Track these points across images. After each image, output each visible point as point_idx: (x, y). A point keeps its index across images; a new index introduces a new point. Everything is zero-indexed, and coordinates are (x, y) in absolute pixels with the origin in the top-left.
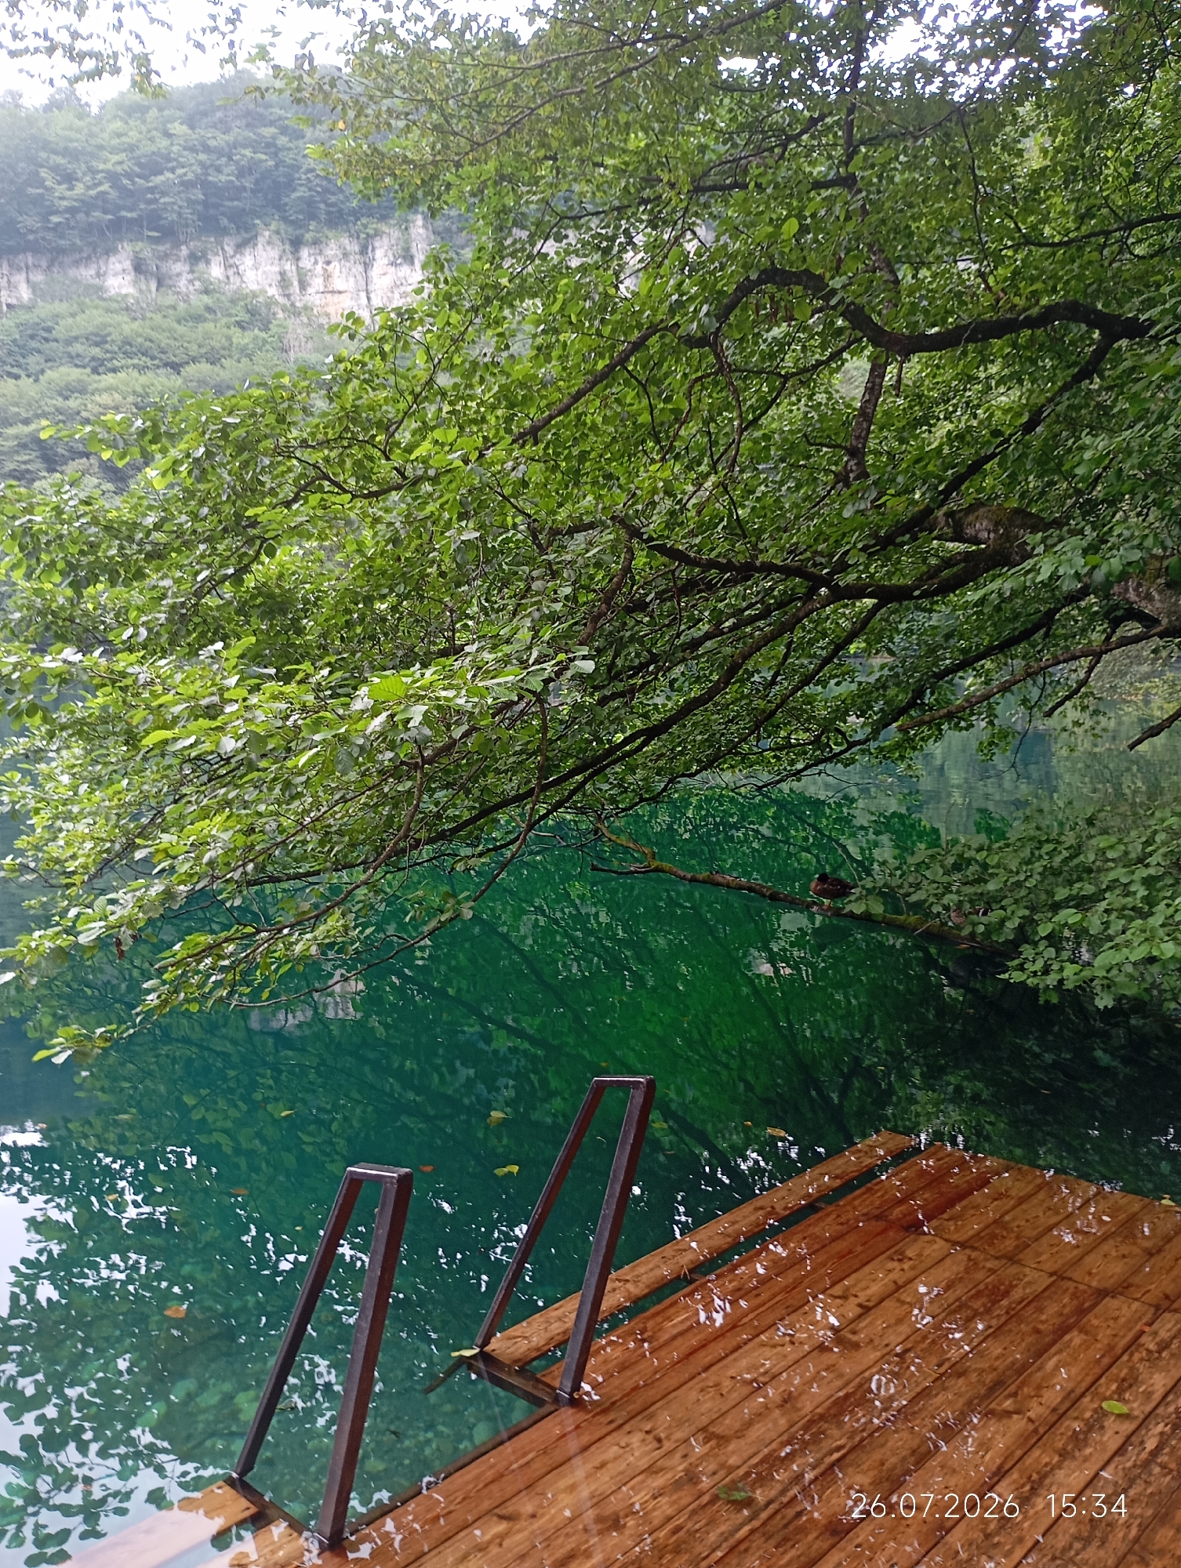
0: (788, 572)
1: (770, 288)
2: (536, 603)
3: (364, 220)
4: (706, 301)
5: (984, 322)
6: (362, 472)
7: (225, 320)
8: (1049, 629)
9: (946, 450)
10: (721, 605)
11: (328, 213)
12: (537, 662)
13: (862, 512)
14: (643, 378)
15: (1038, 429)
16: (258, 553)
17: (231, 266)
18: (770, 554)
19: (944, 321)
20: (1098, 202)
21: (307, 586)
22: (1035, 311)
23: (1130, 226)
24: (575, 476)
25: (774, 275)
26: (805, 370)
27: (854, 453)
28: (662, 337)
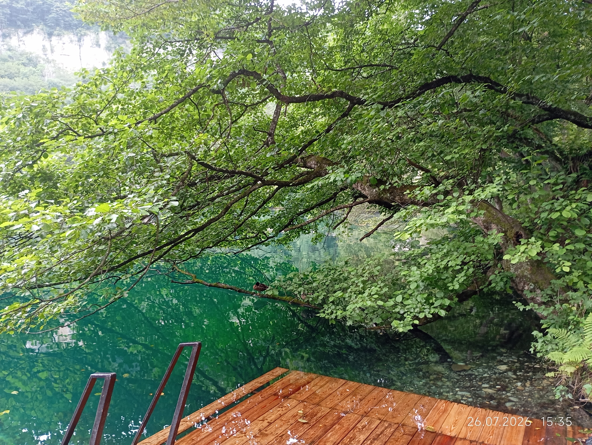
0: (247, 175)
1: (242, 76)
2: (156, 180)
3: (80, 29)
4: (220, 78)
5: (313, 95)
6: (86, 128)
7: (17, 62)
8: (335, 199)
9: (301, 136)
10: (223, 185)
11: (65, 24)
12: (156, 202)
13: (273, 156)
14: (196, 102)
15: (331, 132)
16: (40, 157)
17: (21, 41)
18: (241, 168)
19: (300, 93)
20: (351, 58)
21: (60, 171)
22: (329, 93)
23: (361, 67)
24: (170, 136)
25: (243, 72)
26: (253, 104)
27: (270, 135)
28: (204, 89)
